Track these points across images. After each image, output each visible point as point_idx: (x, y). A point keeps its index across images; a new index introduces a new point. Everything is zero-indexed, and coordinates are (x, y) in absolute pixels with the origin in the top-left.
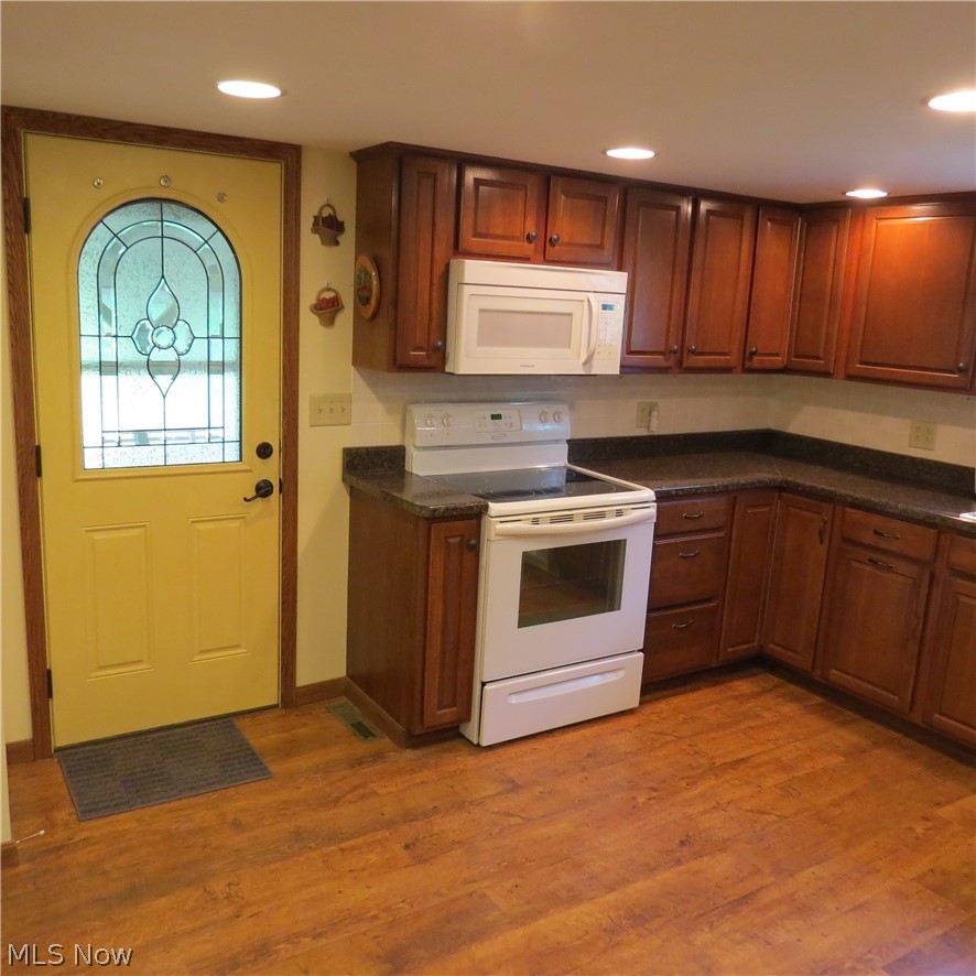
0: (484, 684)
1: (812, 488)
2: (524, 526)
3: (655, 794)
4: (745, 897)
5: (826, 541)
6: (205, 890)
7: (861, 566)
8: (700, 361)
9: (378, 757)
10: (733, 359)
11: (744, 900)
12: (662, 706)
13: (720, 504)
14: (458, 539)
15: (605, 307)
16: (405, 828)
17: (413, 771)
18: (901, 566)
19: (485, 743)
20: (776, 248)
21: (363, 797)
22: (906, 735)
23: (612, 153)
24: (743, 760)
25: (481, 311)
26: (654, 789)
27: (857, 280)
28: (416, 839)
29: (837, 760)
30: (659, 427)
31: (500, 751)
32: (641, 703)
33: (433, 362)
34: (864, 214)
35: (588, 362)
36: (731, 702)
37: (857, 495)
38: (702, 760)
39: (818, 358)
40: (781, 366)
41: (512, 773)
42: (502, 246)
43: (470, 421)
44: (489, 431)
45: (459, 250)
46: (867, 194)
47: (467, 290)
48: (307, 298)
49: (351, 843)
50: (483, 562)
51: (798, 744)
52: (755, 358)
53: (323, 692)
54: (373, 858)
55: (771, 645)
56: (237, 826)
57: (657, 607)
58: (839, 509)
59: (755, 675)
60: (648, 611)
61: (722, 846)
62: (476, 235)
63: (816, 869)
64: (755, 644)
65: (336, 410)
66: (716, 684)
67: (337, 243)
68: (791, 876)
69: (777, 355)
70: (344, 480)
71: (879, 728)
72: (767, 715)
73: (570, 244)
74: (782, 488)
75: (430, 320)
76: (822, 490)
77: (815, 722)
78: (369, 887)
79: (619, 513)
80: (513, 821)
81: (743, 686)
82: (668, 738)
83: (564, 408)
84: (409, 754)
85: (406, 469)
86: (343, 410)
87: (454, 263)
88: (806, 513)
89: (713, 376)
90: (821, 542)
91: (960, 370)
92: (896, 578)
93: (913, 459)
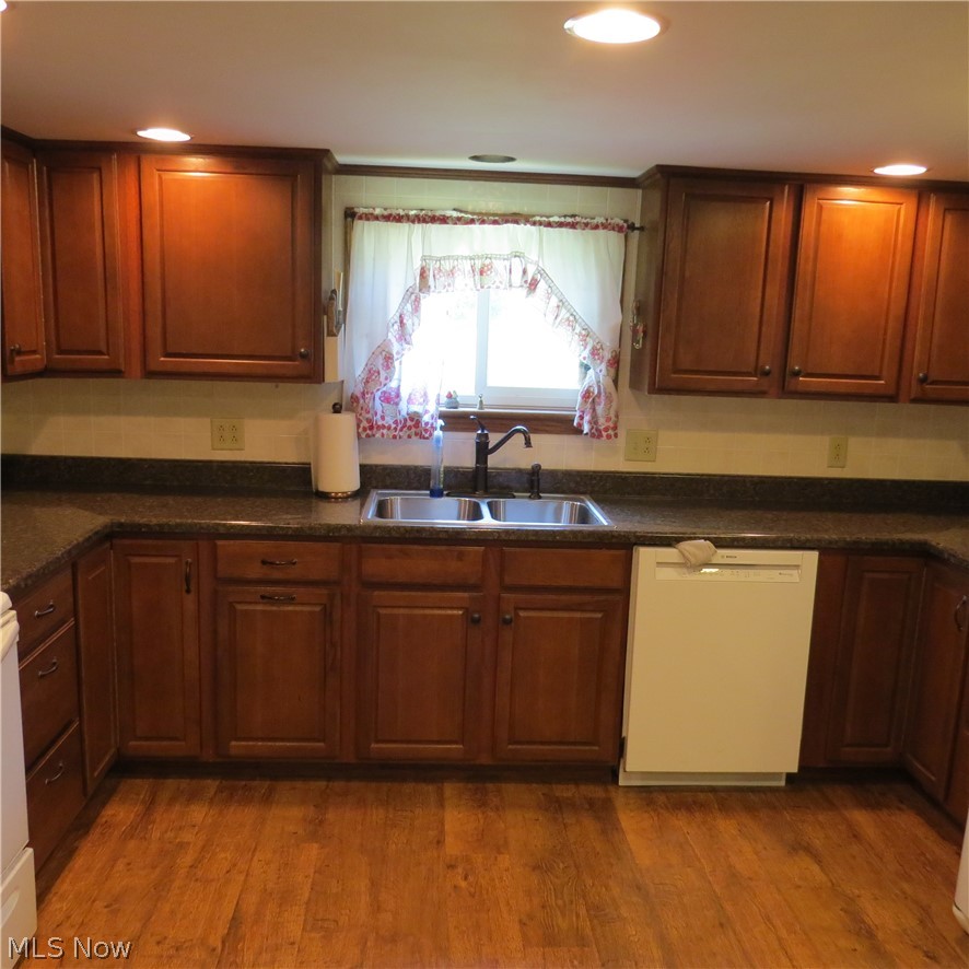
1: (161, 527)
5: (195, 590)
7: (249, 607)
24: (236, 920)
34: (138, 162)
38: (197, 955)
39: (100, 353)
40: (41, 366)
58: (205, 545)
69: (35, 352)
74: (111, 535)
88: (156, 560)
90: (188, 591)
91: (303, 356)
92: (298, 608)
93: (223, 465)
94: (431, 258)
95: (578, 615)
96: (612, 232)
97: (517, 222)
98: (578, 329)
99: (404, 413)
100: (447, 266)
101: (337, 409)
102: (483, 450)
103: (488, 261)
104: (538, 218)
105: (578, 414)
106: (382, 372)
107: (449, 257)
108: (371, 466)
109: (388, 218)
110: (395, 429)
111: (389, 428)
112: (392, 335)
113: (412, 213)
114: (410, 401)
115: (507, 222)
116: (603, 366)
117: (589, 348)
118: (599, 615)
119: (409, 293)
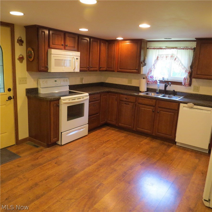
0: (61, 133)
1: (114, 92)
2: (67, 101)
3: (96, 148)
4: (117, 159)
5: (117, 101)
6: (18, 178)
7: (123, 104)
8: (92, 69)
9: (42, 150)
10: (97, 69)
11: (117, 160)
12: (91, 134)
13: (99, 95)
14: (55, 105)
15: (76, 59)
16: (54, 160)
17: (50, 151)
18: (130, 103)
19: (62, 144)
20: (103, 48)
21: (42, 157)
22: (133, 133)
23: (80, 30)
24: (108, 140)
25: (55, 59)
26: (96, 147)
27: (118, 54)
28: (57, 162)
29: (123, 138)
30: (84, 82)
31: (65, 145)
32: (88, 134)
33: (46, 70)
34: (119, 42)
35: (74, 69)
36: (103, 132)
37: (122, 92)
38: (102, 141)
39: (112, 68)
40: (105, 70)
41: (70, 148)
42: (57, 46)
43: (51, 82)
44: (54, 84)
45: (49, 47)
46: (120, 38)
47: (52, 55)
48: (17, 57)
49: (44, 165)
50: (60, 109)
51: (116, 137)
52: (101, 68)
53: (24, 140)
54: (50, 166)
55: (108, 121)
56: (18, 166)
57: (90, 115)
58: (119, 95)
59: (105, 127)
60: (89, 116)
61: (110, 153)
62: (53, 44)
63: (126, 154)
64: (105, 121)
65: (24, 81)
66: (99, 129)
67: (22, 45)
68: (122, 155)
69: (104, 68)
70: (26, 95)
71: (128, 132)
72: (110, 133)
73: (69, 46)
74: (108, 92)
75: (45, 61)
76: (116, 92)
77: (118, 133)
78: (52, 171)
79: (83, 98)
80: (73, 156)
81: (104, 129)
82: (95, 139)
83: (67, 79)
84: (48, 149)
85: (39, 92)
86: (25, 80)
87: (49, 50)
88: (113, 96)
89: (94, 72)
90: (116, 101)
91: (137, 70)
92: (129, 106)
93: (129, 86)
94: (159, 55)
95: (170, 113)
96: (191, 50)
97: (173, 49)
98: (183, 67)
99: (154, 80)
100: (162, 56)
101: (144, 78)
102: (166, 87)
103: (168, 55)
104: (178, 48)
105: (183, 82)
106: (149, 73)
107: (162, 55)
108: (148, 88)
109: (153, 49)
110: (152, 82)
111: (151, 82)
112: (153, 67)
113: (157, 48)
114: (155, 78)
115: (172, 49)
116: (187, 74)
117: (185, 70)
118: (173, 114)
119: (155, 60)
